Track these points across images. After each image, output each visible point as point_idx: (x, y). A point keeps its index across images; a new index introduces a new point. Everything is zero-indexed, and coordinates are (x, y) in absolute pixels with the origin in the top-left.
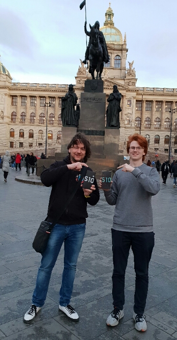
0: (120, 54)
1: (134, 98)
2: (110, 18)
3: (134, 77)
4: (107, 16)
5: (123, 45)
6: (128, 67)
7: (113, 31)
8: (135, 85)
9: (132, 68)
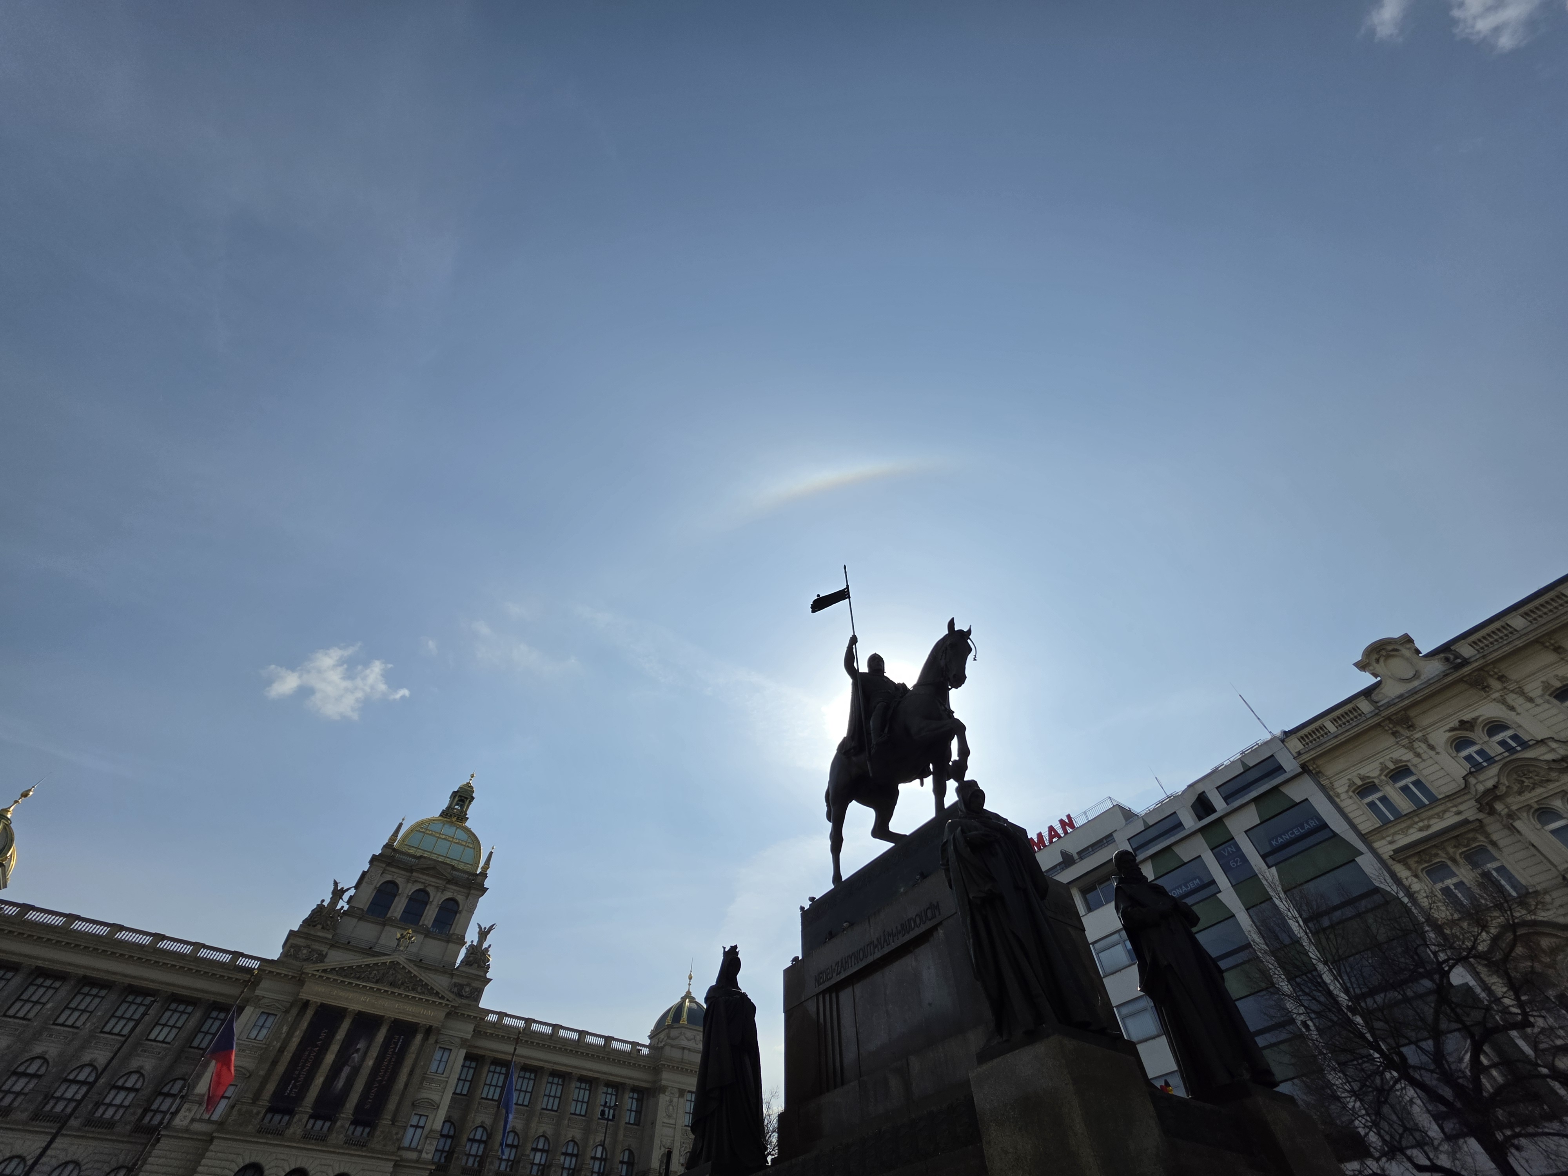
0: (460, 898)
1: (464, 1042)
2: (462, 806)
3: (482, 974)
4: (457, 799)
5: (478, 875)
6: (471, 936)
7: (460, 835)
8: (478, 999)
9: (485, 945)
